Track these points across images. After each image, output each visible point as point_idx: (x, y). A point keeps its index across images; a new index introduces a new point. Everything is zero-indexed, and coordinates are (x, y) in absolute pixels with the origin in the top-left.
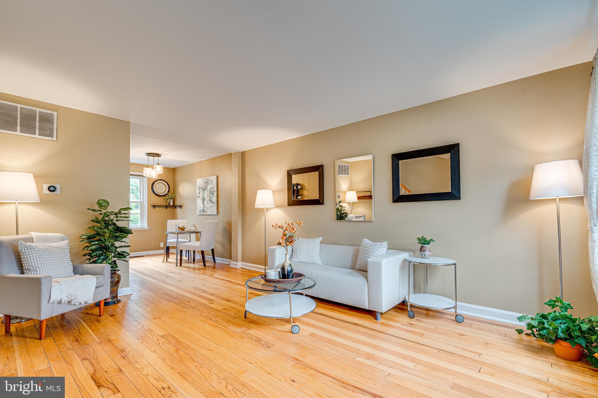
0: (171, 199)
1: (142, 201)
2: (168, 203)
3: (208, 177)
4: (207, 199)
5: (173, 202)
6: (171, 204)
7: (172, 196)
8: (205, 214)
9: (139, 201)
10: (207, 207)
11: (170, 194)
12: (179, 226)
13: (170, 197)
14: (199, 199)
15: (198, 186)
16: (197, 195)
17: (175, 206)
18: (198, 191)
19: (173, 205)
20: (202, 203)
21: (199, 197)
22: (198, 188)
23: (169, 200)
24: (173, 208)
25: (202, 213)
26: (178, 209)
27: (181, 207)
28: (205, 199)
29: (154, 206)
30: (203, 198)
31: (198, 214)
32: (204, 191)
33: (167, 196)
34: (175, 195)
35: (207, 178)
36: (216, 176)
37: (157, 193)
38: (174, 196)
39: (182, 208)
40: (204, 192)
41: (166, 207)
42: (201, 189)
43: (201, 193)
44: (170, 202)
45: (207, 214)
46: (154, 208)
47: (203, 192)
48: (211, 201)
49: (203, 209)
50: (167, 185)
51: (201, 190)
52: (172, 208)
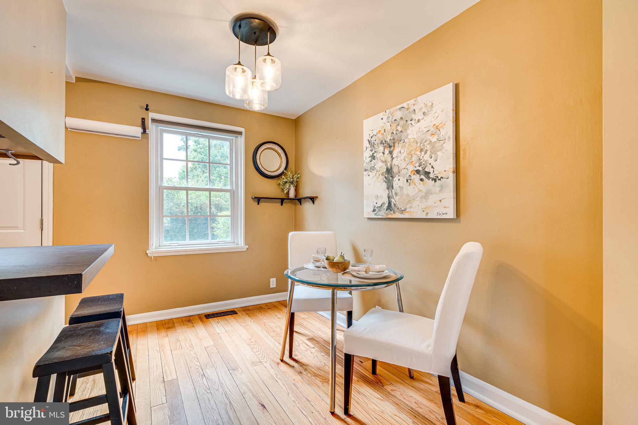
0: (292, 183)
1: (234, 188)
2: (285, 192)
3: (412, 102)
4: (403, 172)
5: (296, 190)
6: (292, 195)
7: (293, 178)
8: (398, 215)
9: (228, 187)
10: (408, 195)
11: (289, 173)
12: (331, 256)
13: (289, 179)
14: (372, 174)
15: (366, 137)
16: (365, 165)
17: (299, 200)
18: (367, 154)
19: (296, 196)
20: (385, 185)
21: (373, 169)
22: (366, 144)
23: (287, 185)
24: (295, 204)
25: (383, 214)
26: (307, 206)
27: (313, 199)
28: (395, 170)
29: (258, 200)
30: (389, 171)
31: (366, 216)
32: (390, 147)
33: (283, 177)
34: (299, 175)
35: (405, 105)
36: (451, 84)
37: (263, 170)
38: (298, 178)
39: (316, 203)
40: (391, 153)
41: (282, 201)
42: (382, 143)
43: (379, 155)
44: (288, 191)
45: (406, 216)
46: (258, 204)
47: (387, 152)
48: (427, 174)
49: (386, 201)
50: (283, 155)
51: (381, 148)
52: (293, 203)
